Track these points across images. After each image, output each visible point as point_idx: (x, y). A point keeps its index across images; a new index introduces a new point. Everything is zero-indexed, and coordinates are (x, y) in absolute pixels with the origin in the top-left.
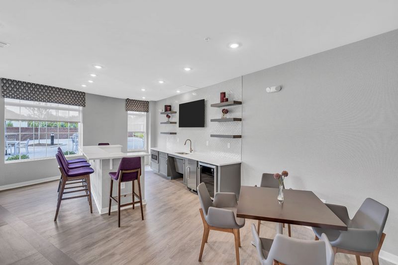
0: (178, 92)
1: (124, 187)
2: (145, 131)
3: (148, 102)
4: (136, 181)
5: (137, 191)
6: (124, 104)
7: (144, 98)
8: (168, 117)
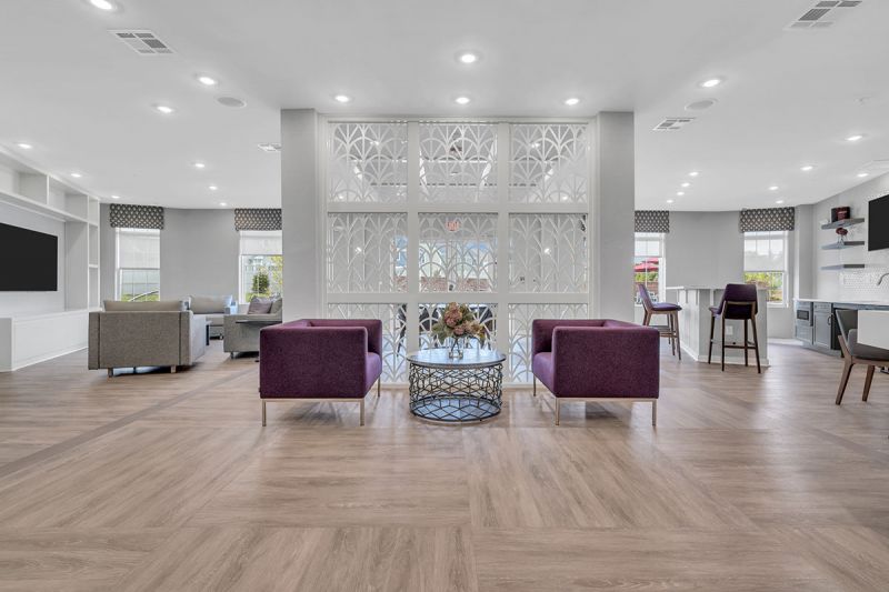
0: (863, 175)
1: (731, 333)
2: (786, 269)
3: (793, 209)
4: (749, 321)
5: (751, 339)
6: (736, 220)
7: (780, 203)
8: (842, 232)
